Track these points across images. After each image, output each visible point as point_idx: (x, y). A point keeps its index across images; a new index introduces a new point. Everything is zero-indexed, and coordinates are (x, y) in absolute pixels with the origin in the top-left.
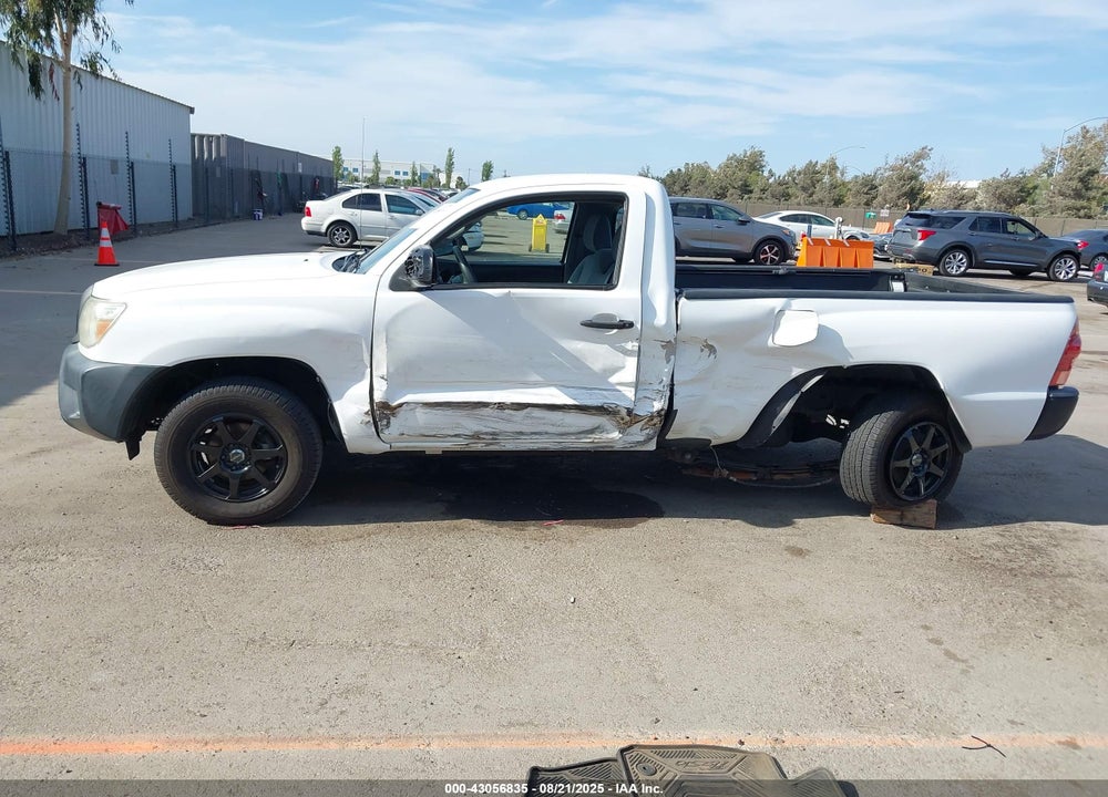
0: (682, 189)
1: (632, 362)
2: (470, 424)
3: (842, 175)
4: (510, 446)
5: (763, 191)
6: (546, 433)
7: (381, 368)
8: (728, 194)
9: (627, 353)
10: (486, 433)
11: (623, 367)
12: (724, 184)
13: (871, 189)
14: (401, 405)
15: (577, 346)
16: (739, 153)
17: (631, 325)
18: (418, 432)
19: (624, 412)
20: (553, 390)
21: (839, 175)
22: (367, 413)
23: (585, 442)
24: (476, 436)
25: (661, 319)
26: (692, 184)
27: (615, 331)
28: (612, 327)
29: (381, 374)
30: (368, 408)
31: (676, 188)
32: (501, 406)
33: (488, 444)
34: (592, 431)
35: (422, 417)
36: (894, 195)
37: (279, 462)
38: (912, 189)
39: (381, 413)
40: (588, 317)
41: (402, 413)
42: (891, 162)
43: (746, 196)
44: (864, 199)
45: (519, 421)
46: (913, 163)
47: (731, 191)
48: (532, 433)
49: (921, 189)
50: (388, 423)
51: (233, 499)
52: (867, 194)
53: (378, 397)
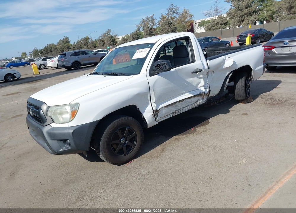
0: (50, 51)
1: (202, 80)
2: (173, 109)
3: (91, 40)
4: (182, 112)
5: (74, 47)
6: (189, 105)
7: (154, 100)
8: (65, 50)
9: (200, 78)
10: (177, 110)
11: (200, 82)
12: (62, 48)
13: (103, 42)
14: (160, 109)
15: (190, 80)
16: (62, 39)
17: (202, 70)
18: (164, 116)
19: (203, 94)
20: (187, 94)
21: (90, 40)
22: (153, 114)
23: (197, 104)
24: (175, 112)
25: (206, 67)
26: (53, 50)
27: (198, 73)
28: (197, 72)
29: (153, 102)
30: (153, 113)
31: (48, 51)
32: (180, 101)
33: (177, 113)
34: (197, 101)
35: (164, 111)
36: (109, 42)
37: (135, 138)
38: (113, 40)
39: (156, 113)
40: (193, 71)
41: (160, 112)
42: (102, 34)
43: (70, 50)
44: (102, 44)
45: (184, 104)
46: (107, 34)
47: (65, 49)
48: (186, 106)
49: (115, 39)
50: (158, 115)
51: (126, 155)
52: (102, 43)
53: (154, 109)
